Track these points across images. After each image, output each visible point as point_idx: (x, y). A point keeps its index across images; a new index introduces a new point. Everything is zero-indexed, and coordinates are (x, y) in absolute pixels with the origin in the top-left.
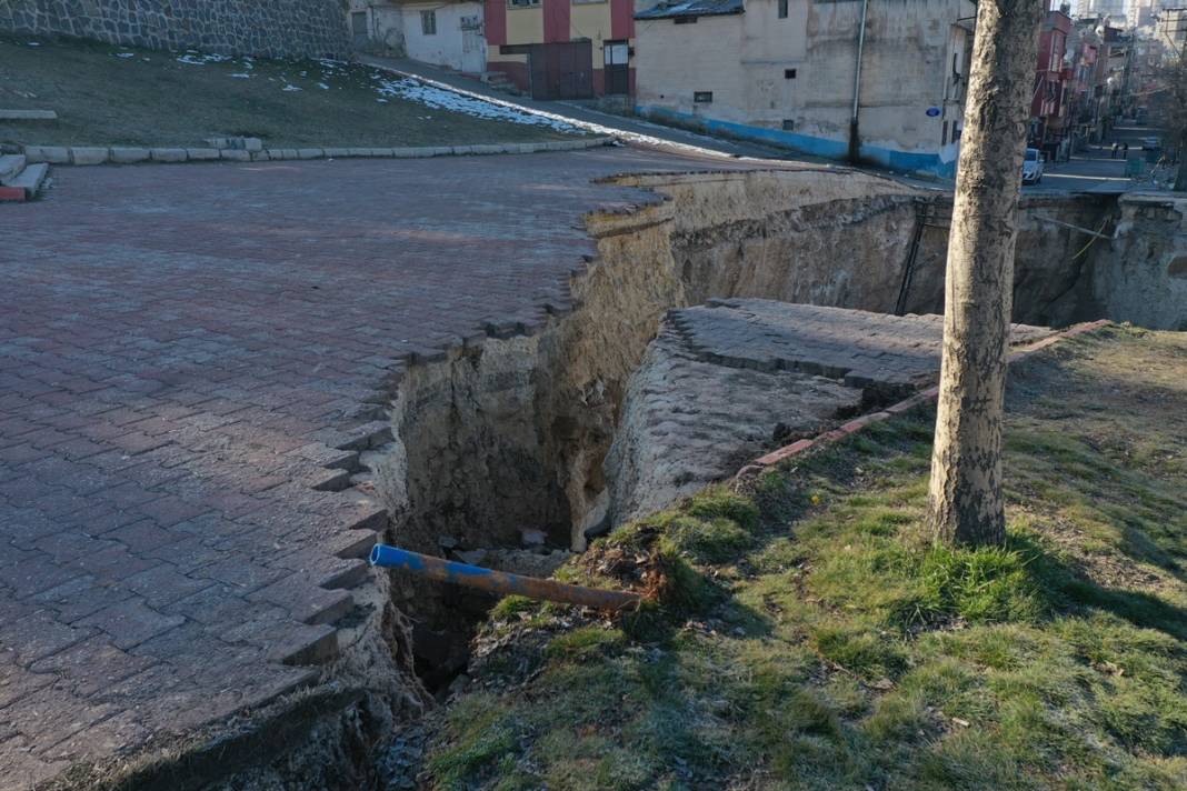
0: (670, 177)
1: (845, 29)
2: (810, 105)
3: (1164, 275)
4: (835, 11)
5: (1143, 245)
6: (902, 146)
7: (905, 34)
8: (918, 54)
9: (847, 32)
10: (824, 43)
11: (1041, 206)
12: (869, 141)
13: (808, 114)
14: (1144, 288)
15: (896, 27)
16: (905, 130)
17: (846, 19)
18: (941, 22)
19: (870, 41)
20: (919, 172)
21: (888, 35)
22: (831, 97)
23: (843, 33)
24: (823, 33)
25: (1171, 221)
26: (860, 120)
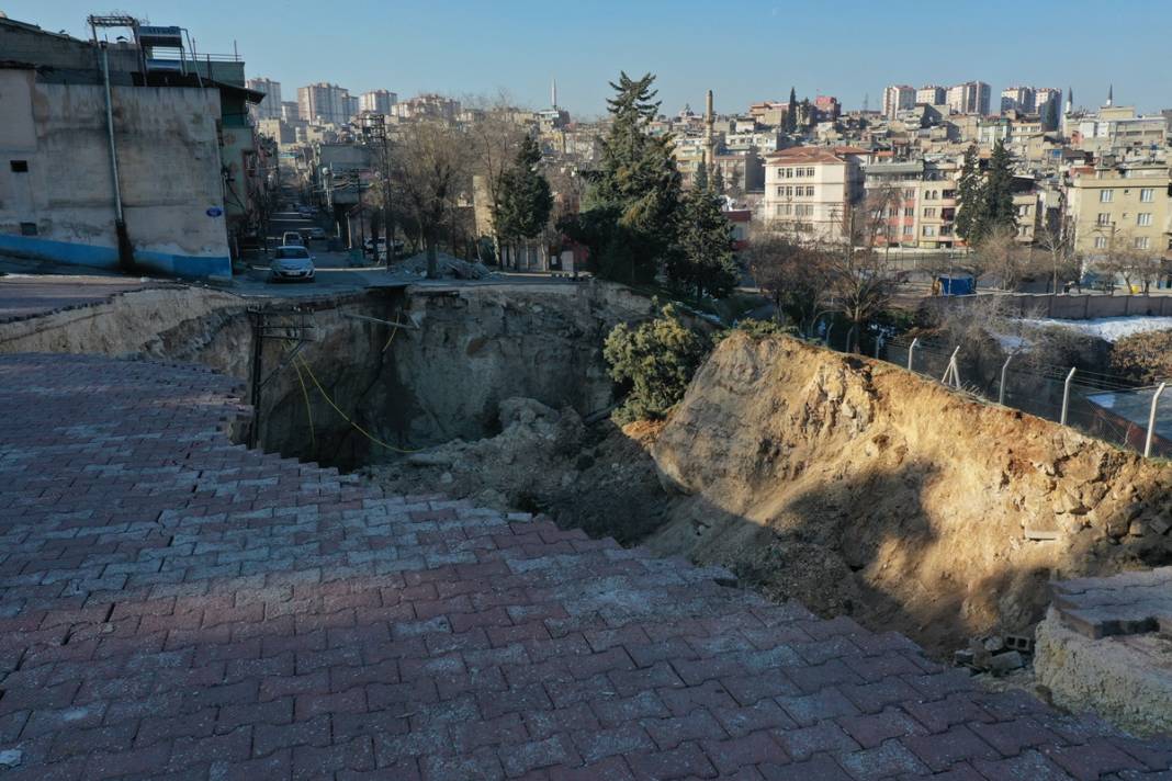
0: (34, 321)
1: (86, 116)
2: (55, 205)
3: (464, 356)
4: (68, 96)
5: (438, 330)
6: (186, 250)
7: (163, 126)
8: (184, 149)
9: (90, 120)
10: (61, 131)
11: (345, 303)
12: (144, 245)
13: (55, 216)
14: (447, 369)
15: (152, 118)
16: (186, 231)
17: (86, 105)
18: (204, 116)
19: (122, 131)
20: (211, 277)
21: (143, 127)
22: (82, 195)
23: (83, 121)
24: (57, 119)
25: (460, 308)
26: (126, 220)
